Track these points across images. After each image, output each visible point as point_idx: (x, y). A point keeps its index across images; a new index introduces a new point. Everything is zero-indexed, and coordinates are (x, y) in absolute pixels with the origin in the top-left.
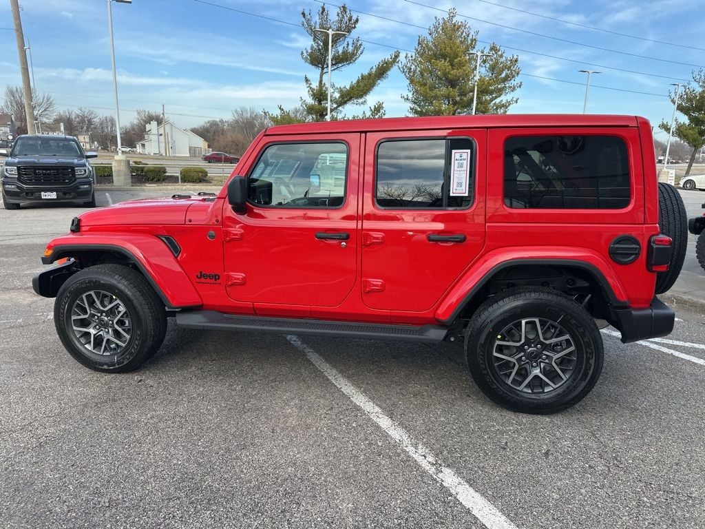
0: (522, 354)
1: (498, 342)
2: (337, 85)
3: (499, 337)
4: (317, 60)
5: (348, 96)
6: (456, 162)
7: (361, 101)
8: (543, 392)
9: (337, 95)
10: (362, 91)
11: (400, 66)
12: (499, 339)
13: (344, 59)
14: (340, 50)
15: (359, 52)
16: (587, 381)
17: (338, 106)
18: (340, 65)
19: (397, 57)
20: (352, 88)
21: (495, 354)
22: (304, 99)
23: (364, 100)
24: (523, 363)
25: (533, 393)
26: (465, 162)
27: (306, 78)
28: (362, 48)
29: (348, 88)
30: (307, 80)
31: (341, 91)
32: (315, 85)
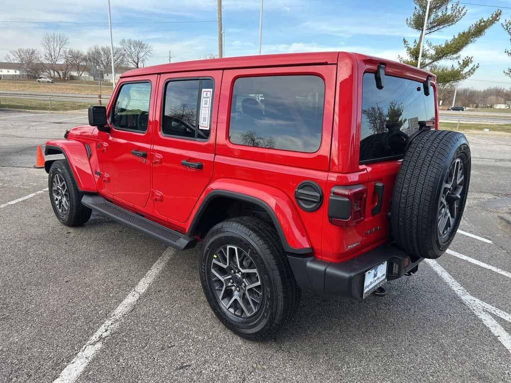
0: (230, 277)
1: (214, 261)
2: (434, 44)
3: (215, 256)
4: (418, 24)
5: (442, 53)
6: (204, 99)
7: (455, 56)
8: (240, 317)
9: (432, 52)
10: (455, 48)
11: (504, 24)
12: (215, 258)
13: (446, 21)
14: (440, 14)
15: (462, 15)
16: (267, 319)
17: (433, 61)
18: (441, 27)
19: (497, 15)
20: (447, 46)
21: (213, 271)
22: (401, 56)
23: (457, 55)
24: (230, 284)
25: (235, 314)
26: (208, 99)
27: (404, 40)
28: (464, 11)
29: (443, 46)
30: (405, 42)
31: (436, 49)
32: (412, 46)
